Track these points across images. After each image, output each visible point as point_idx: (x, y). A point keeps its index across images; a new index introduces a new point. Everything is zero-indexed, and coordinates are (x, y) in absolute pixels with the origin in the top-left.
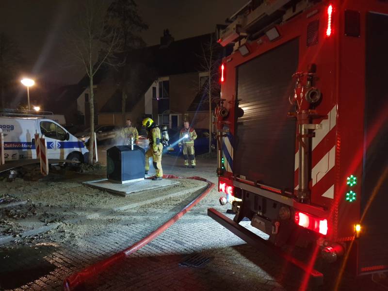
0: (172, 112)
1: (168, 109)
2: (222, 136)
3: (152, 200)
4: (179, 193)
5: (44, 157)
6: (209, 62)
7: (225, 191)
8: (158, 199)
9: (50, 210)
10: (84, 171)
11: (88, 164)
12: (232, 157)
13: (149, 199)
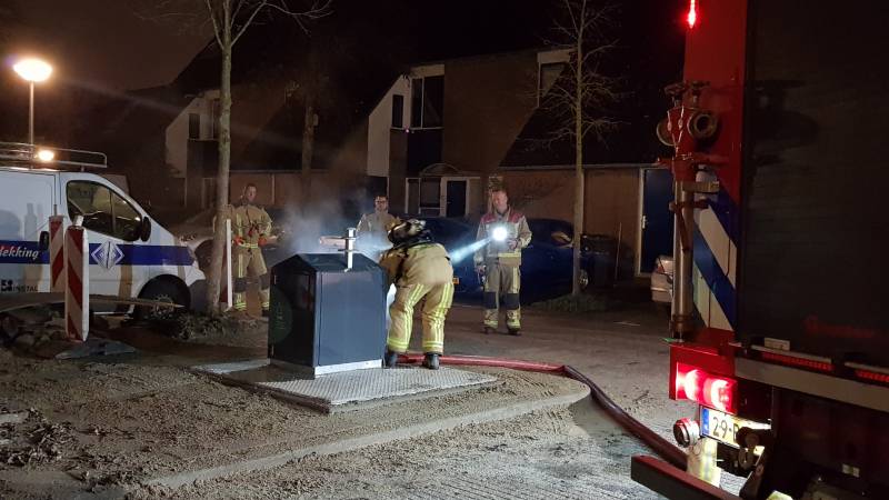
0: (448, 171)
1: (439, 161)
2: (692, 204)
3: (414, 428)
4: (496, 411)
5: (76, 285)
6: (577, 12)
7: (700, 395)
8: (432, 428)
9: (97, 444)
10: (193, 335)
11: (203, 315)
12: (732, 278)
13: (404, 423)
